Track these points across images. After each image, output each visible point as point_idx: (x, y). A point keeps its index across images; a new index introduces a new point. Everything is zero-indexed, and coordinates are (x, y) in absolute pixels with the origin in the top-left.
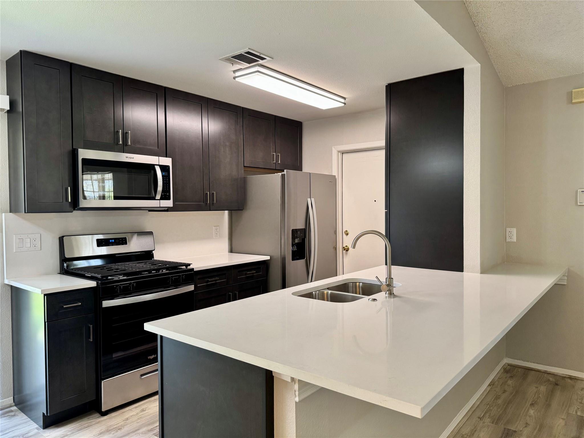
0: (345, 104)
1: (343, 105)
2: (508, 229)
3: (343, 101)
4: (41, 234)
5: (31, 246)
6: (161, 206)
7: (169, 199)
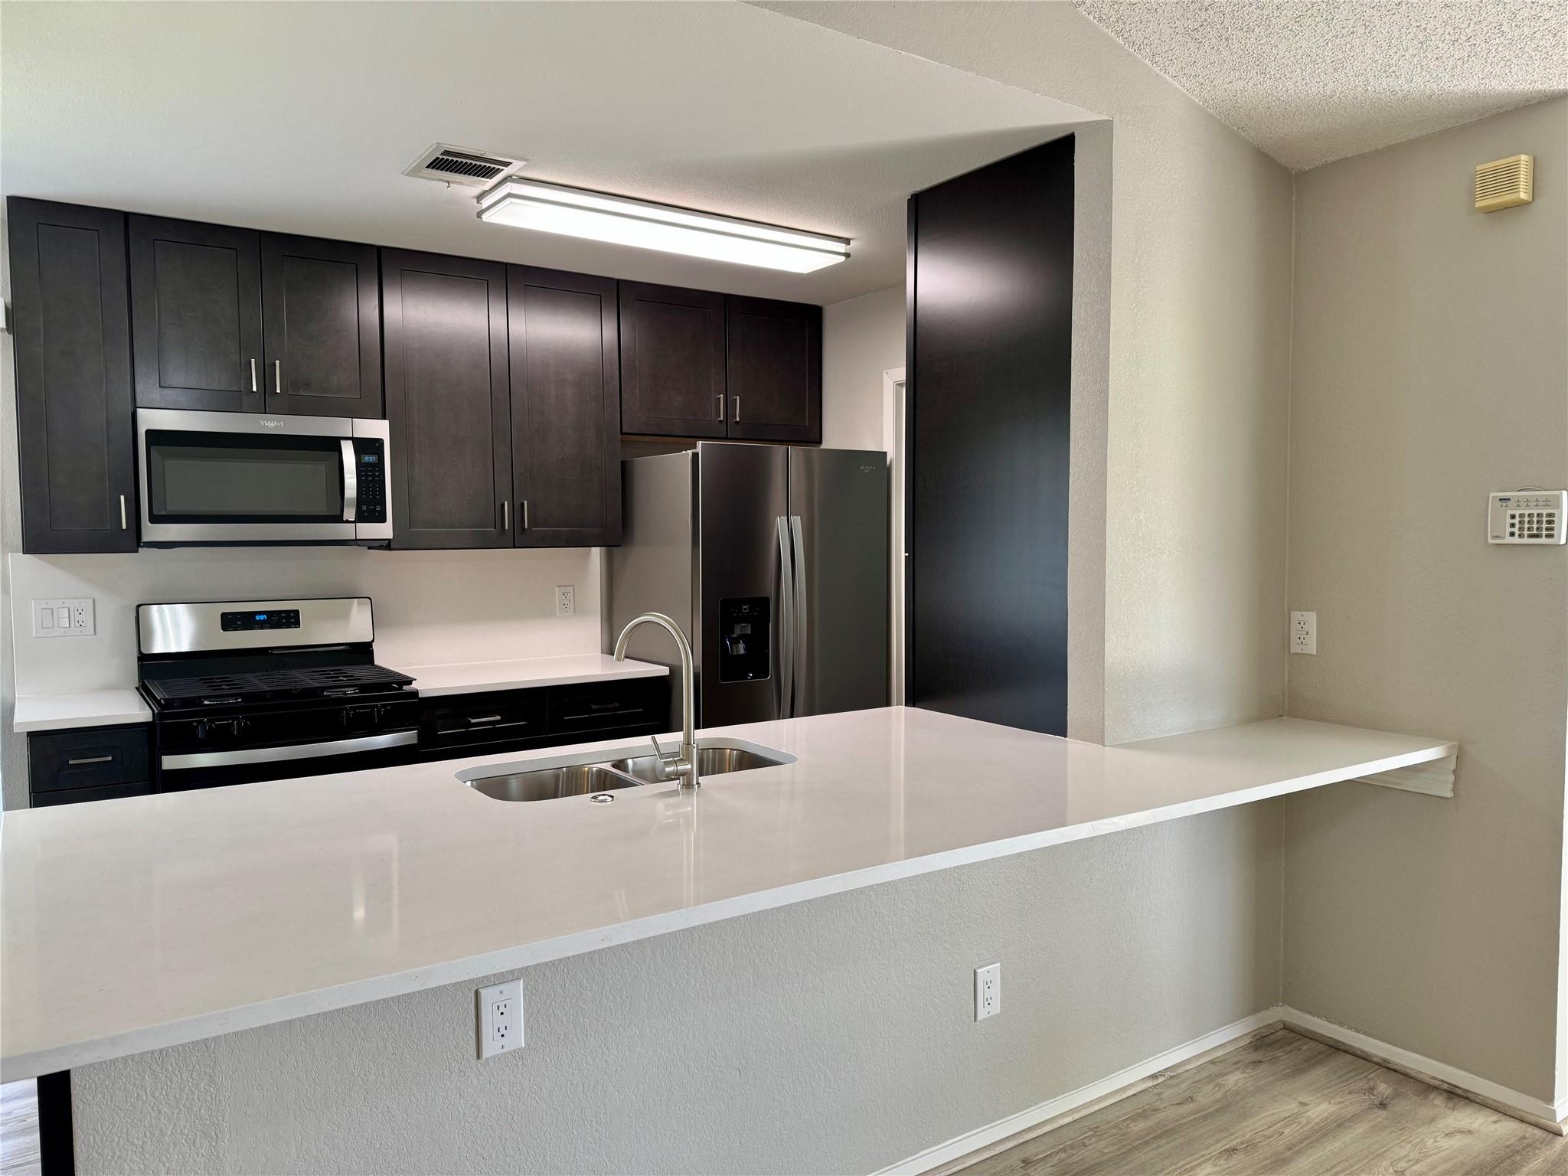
0: (847, 255)
1: (843, 258)
2: (1296, 615)
3: (841, 247)
4: (94, 600)
5: (72, 626)
6: (358, 538)
7: (384, 520)
